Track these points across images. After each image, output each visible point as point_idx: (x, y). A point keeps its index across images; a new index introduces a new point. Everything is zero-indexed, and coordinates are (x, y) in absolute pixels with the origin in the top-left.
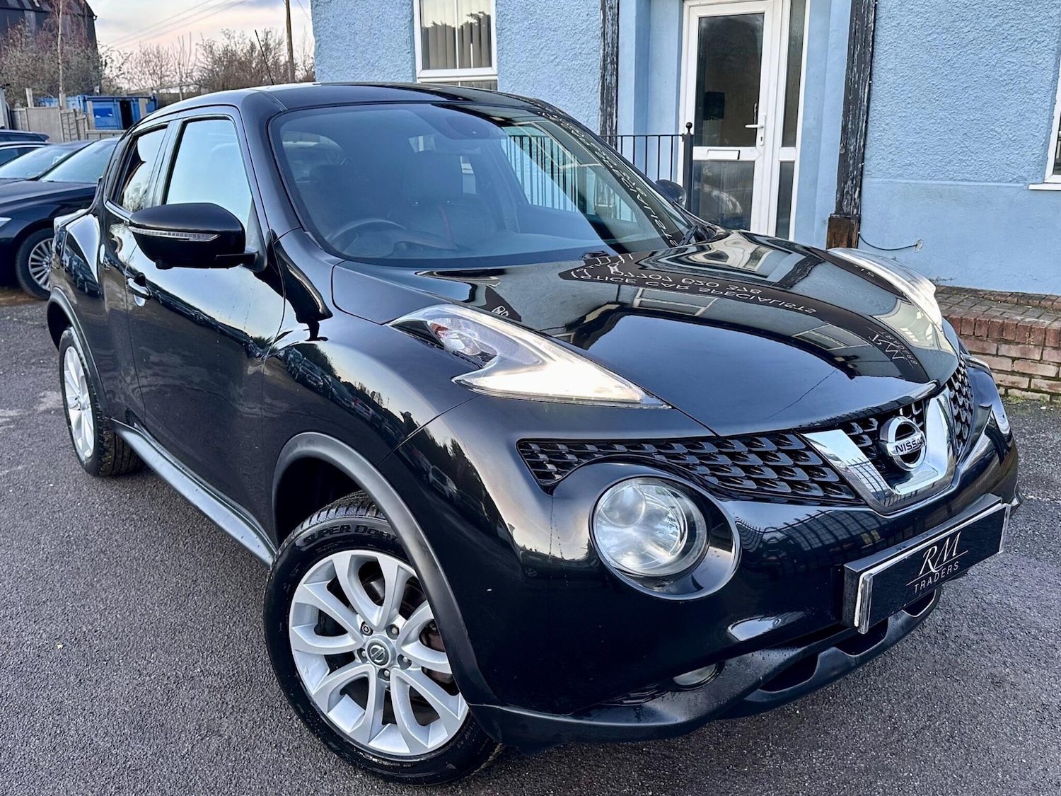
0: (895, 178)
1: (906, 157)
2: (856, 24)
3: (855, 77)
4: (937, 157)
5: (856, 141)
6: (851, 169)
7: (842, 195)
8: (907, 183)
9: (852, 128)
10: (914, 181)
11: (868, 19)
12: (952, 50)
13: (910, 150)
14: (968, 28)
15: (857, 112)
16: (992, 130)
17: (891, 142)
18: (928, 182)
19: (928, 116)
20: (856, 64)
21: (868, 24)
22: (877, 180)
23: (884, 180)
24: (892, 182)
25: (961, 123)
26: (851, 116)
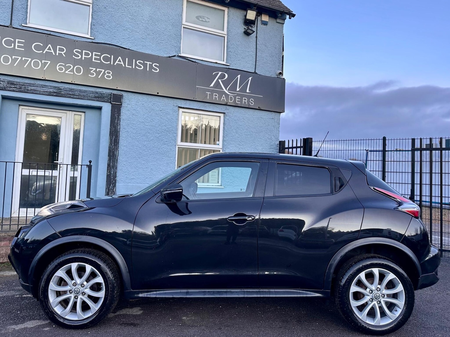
0: (128, 183)
1: (132, 176)
2: (113, 129)
3: (113, 147)
4: (143, 176)
5: (114, 170)
6: (112, 180)
7: (109, 190)
8: (133, 185)
9: (112, 165)
10: (135, 185)
11: (117, 128)
12: (146, 142)
13: (133, 174)
14: (151, 136)
15: (114, 160)
16: (160, 168)
17: (126, 171)
18: (140, 185)
19: (139, 163)
20: (113, 142)
21: (117, 129)
22: (121, 184)
23: (124, 184)
24: (127, 185)
25: (150, 165)
26: (112, 161)
